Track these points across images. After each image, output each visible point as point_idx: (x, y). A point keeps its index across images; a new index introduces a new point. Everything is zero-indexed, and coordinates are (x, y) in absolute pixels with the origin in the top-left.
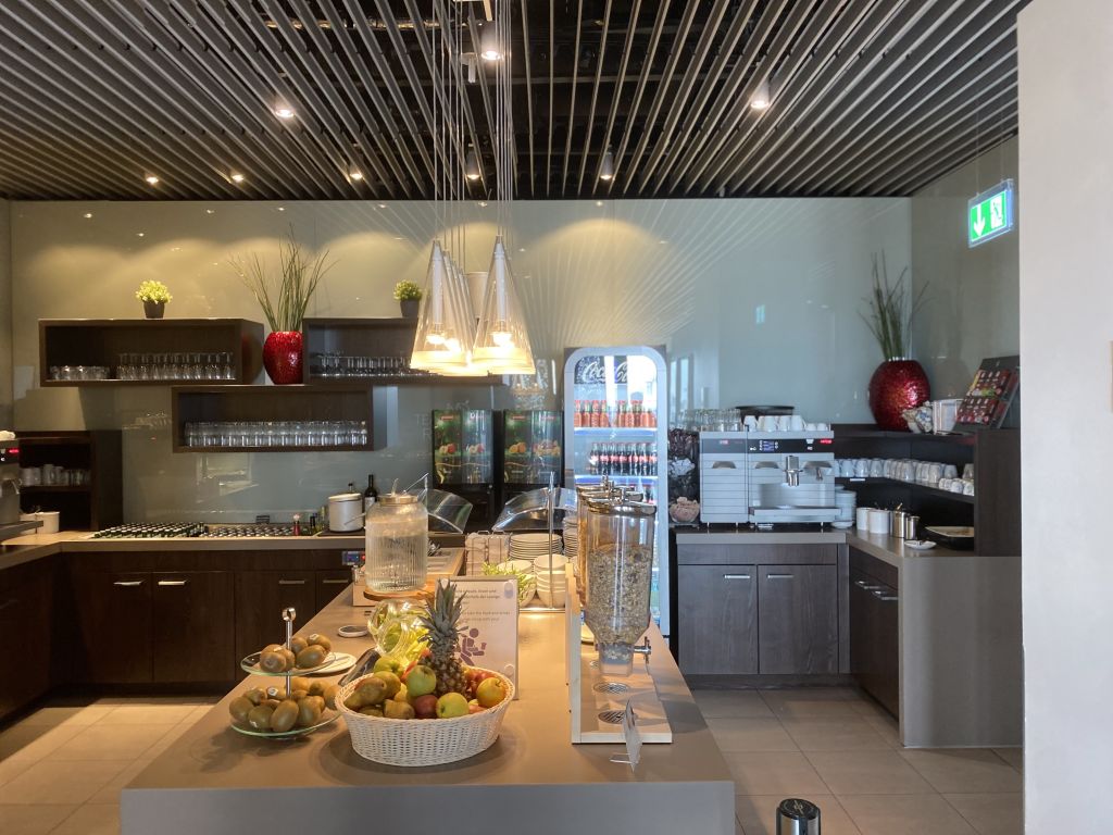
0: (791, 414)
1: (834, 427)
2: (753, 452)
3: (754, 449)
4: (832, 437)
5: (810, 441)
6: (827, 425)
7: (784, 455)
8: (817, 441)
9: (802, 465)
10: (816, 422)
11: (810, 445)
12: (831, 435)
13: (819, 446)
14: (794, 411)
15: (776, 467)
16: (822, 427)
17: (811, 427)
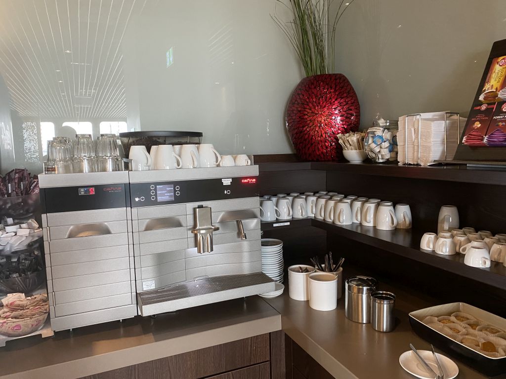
0: (199, 144)
1: (258, 159)
2: (140, 204)
3: (143, 199)
4: (257, 174)
5: (227, 182)
6: (249, 157)
7: (190, 206)
8: (236, 181)
9: (217, 218)
10: (234, 154)
11: (227, 187)
12: (255, 170)
13: (239, 188)
14: (203, 138)
15: (179, 224)
16: (243, 161)
17: (227, 161)
